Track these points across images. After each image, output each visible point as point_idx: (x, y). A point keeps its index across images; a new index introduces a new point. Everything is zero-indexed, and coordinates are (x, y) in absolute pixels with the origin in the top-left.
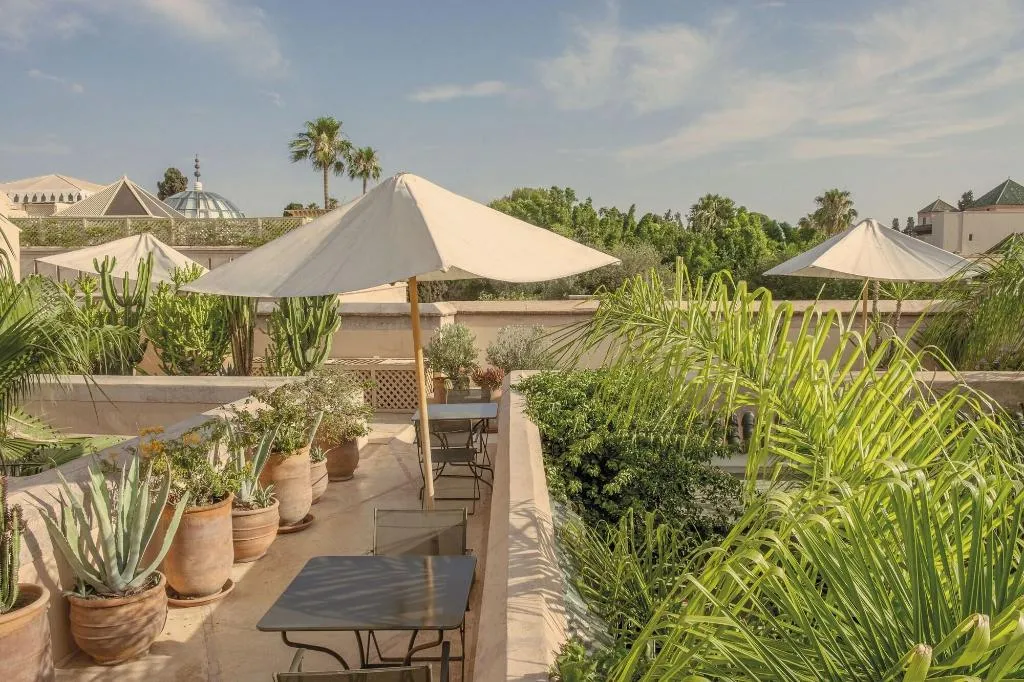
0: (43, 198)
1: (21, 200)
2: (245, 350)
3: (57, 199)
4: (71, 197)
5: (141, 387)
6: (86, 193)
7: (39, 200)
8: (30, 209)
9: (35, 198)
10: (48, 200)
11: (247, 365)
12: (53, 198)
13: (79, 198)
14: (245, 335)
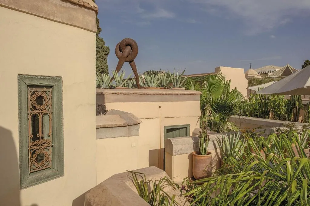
0: (266, 72)
1: (260, 73)
2: (296, 115)
3: (269, 72)
4: (273, 71)
5: (265, 122)
6: (277, 70)
7: (265, 73)
8: (262, 75)
9: (264, 72)
10: (267, 73)
11: (297, 119)
12: (268, 72)
13: (275, 71)
14: (297, 110)
